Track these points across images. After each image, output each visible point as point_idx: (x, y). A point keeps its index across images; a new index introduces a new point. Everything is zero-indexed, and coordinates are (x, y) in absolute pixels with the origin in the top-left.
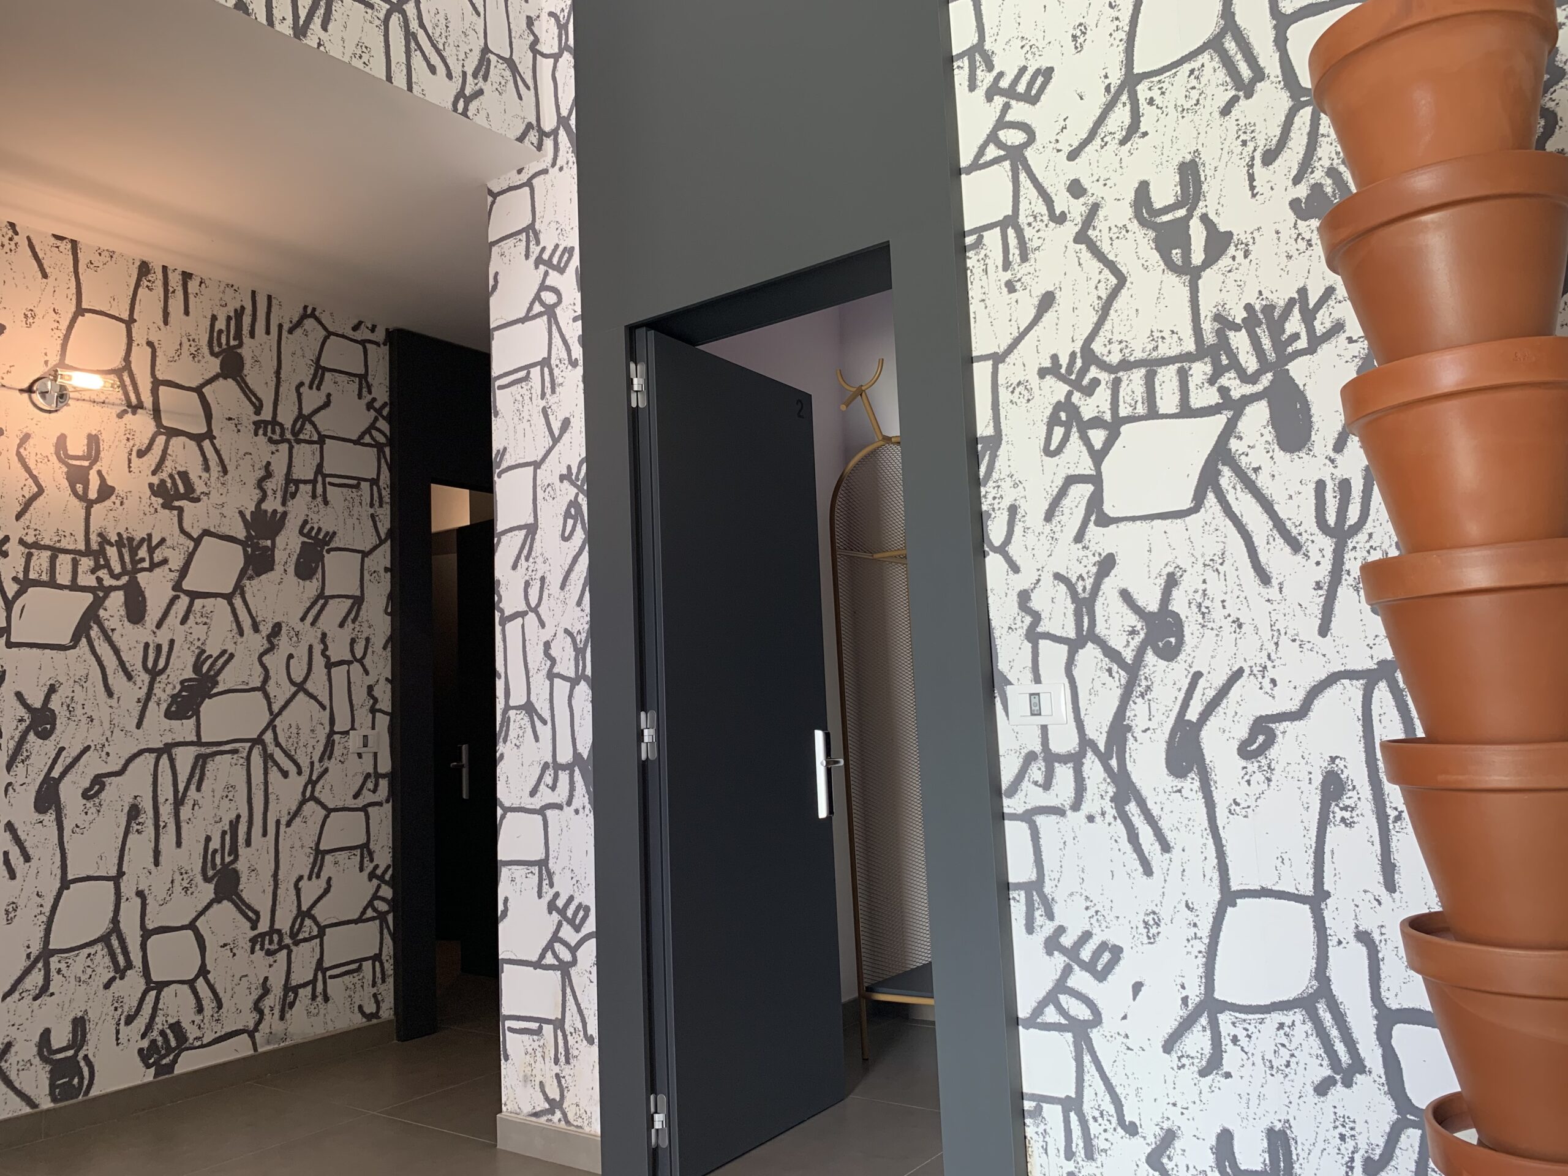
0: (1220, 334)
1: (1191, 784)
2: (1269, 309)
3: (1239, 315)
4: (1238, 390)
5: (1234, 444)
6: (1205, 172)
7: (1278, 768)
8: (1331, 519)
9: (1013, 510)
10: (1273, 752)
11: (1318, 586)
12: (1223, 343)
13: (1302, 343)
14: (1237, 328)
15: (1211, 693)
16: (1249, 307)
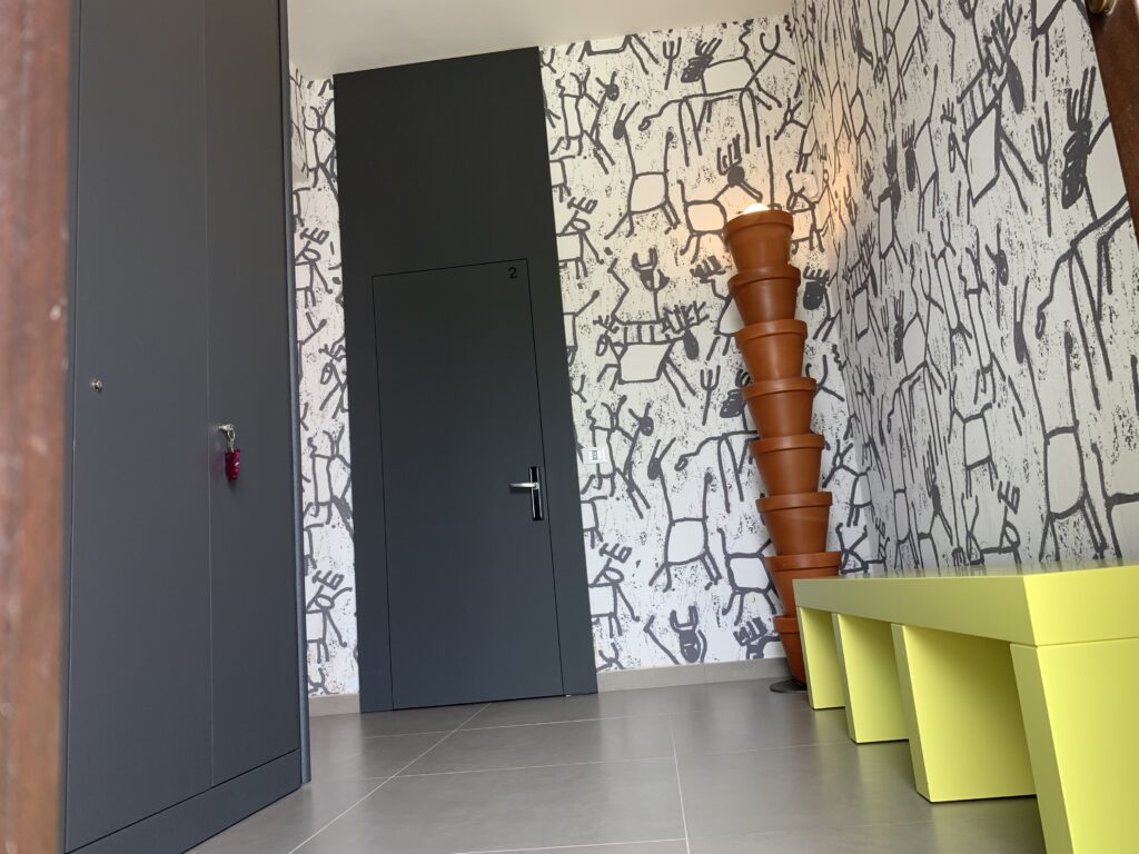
0: (665, 314)
1: (658, 482)
2: (683, 307)
3: (672, 309)
4: (673, 336)
5: (671, 355)
6: (659, 254)
7: (689, 473)
8: (706, 384)
9: (583, 377)
10: (687, 468)
11: (702, 407)
12: (667, 318)
13: (695, 321)
14: (671, 313)
15: (664, 448)
16: (676, 306)
